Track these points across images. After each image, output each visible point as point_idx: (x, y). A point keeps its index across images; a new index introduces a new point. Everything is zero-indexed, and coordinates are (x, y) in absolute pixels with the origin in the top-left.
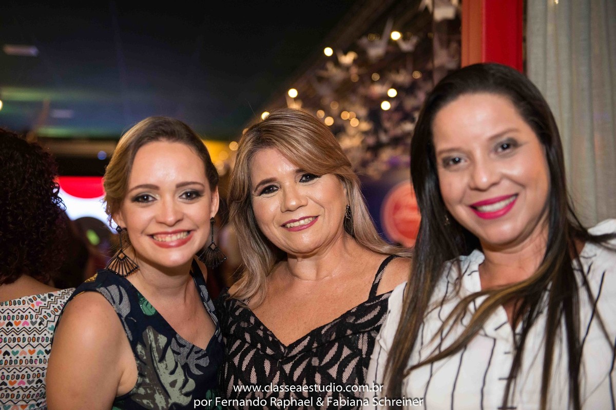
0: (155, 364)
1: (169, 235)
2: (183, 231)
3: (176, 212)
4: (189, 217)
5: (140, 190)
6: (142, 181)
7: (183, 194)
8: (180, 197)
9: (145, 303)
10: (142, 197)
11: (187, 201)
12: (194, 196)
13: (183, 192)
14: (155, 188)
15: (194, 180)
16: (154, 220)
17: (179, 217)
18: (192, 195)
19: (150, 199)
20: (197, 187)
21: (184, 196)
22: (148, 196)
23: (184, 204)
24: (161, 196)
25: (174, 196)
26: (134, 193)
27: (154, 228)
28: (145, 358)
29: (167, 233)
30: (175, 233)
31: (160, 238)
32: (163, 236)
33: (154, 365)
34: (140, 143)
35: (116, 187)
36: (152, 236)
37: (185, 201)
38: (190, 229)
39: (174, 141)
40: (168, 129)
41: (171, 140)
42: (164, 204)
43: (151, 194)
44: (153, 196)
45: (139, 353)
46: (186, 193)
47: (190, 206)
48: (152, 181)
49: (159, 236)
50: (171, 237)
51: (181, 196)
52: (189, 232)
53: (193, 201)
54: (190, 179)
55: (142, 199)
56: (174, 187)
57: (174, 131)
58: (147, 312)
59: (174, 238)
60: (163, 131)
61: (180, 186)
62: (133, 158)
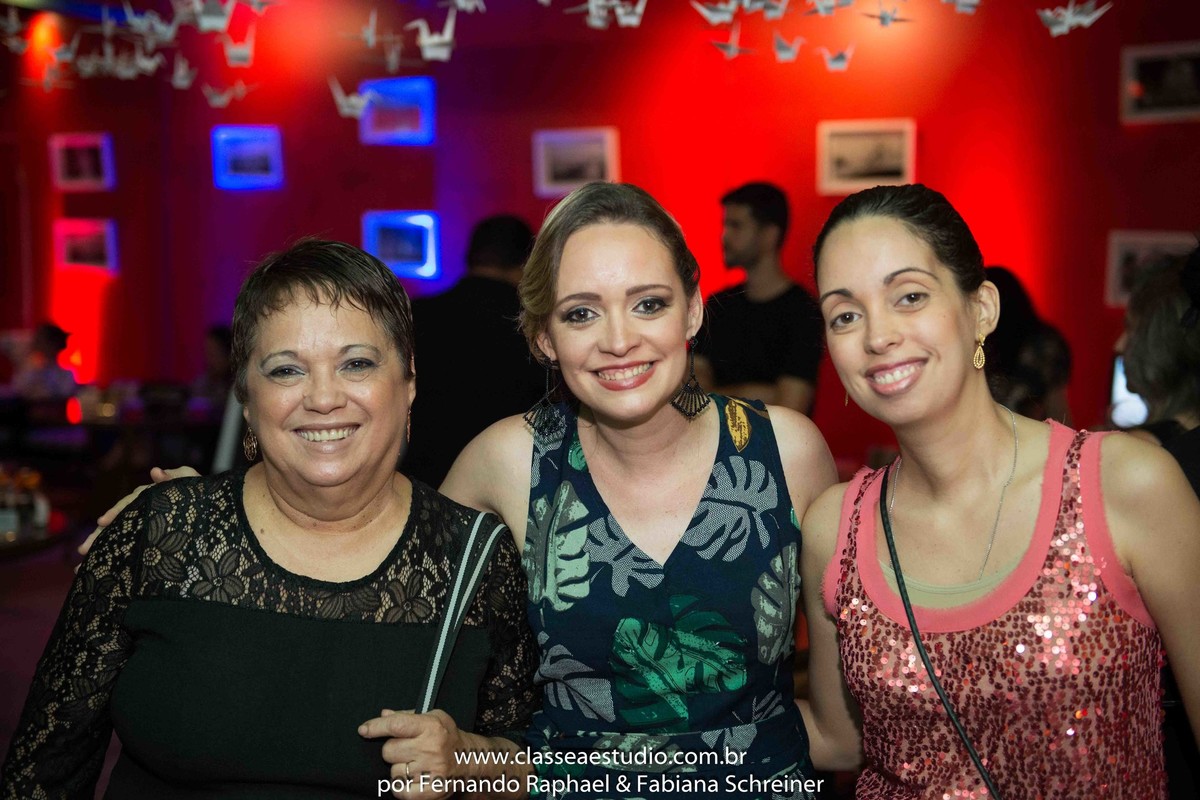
0: (551, 534)
1: (621, 370)
2: (643, 363)
3: (627, 335)
4: (649, 341)
5: (572, 303)
6: (575, 289)
7: (639, 305)
8: (635, 309)
9: (577, 449)
10: (578, 312)
11: (645, 316)
12: (657, 306)
13: (638, 302)
14: (594, 298)
15: (654, 282)
16: (596, 349)
17: (633, 342)
18: (654, 305)
19: (590, 315)
20: (661, 292)
21: (641, 308)
22: (586, 310)
23: (641, 321)
24: (606, 310)
25: (625, 307)
26: (565, 307)
27: (597, 362)
28: (541, 519)
29: (616, 368)
30: (629, 366)
31: (607, 376)
32: (611, 371)
33: (548, 535)
34: (570, 228)
35: (538, 297)
36: (596, 372)
37: (643, 315)
38: (653, 359)
39: (622, 222)
40: (611, 203)
41: (617, 221)
42: (610, 322)
43: (590, 308)
44: (593, 310)
45: (538, 510)
46: (645, 303)
47: (651, 323)
48: (589, 287)
49: (605, 372)
50: (623, 373)
51: (637, 307)
52: (652, 363)
53: (655, 315)
54: (647, 281)
55: (577, 316)
56: (623, 295)
57: (621, 207)
58: (574, 462)
59: (629, 373)
60: (605, 207)
61: (632, 292)
62: (561, 252)
